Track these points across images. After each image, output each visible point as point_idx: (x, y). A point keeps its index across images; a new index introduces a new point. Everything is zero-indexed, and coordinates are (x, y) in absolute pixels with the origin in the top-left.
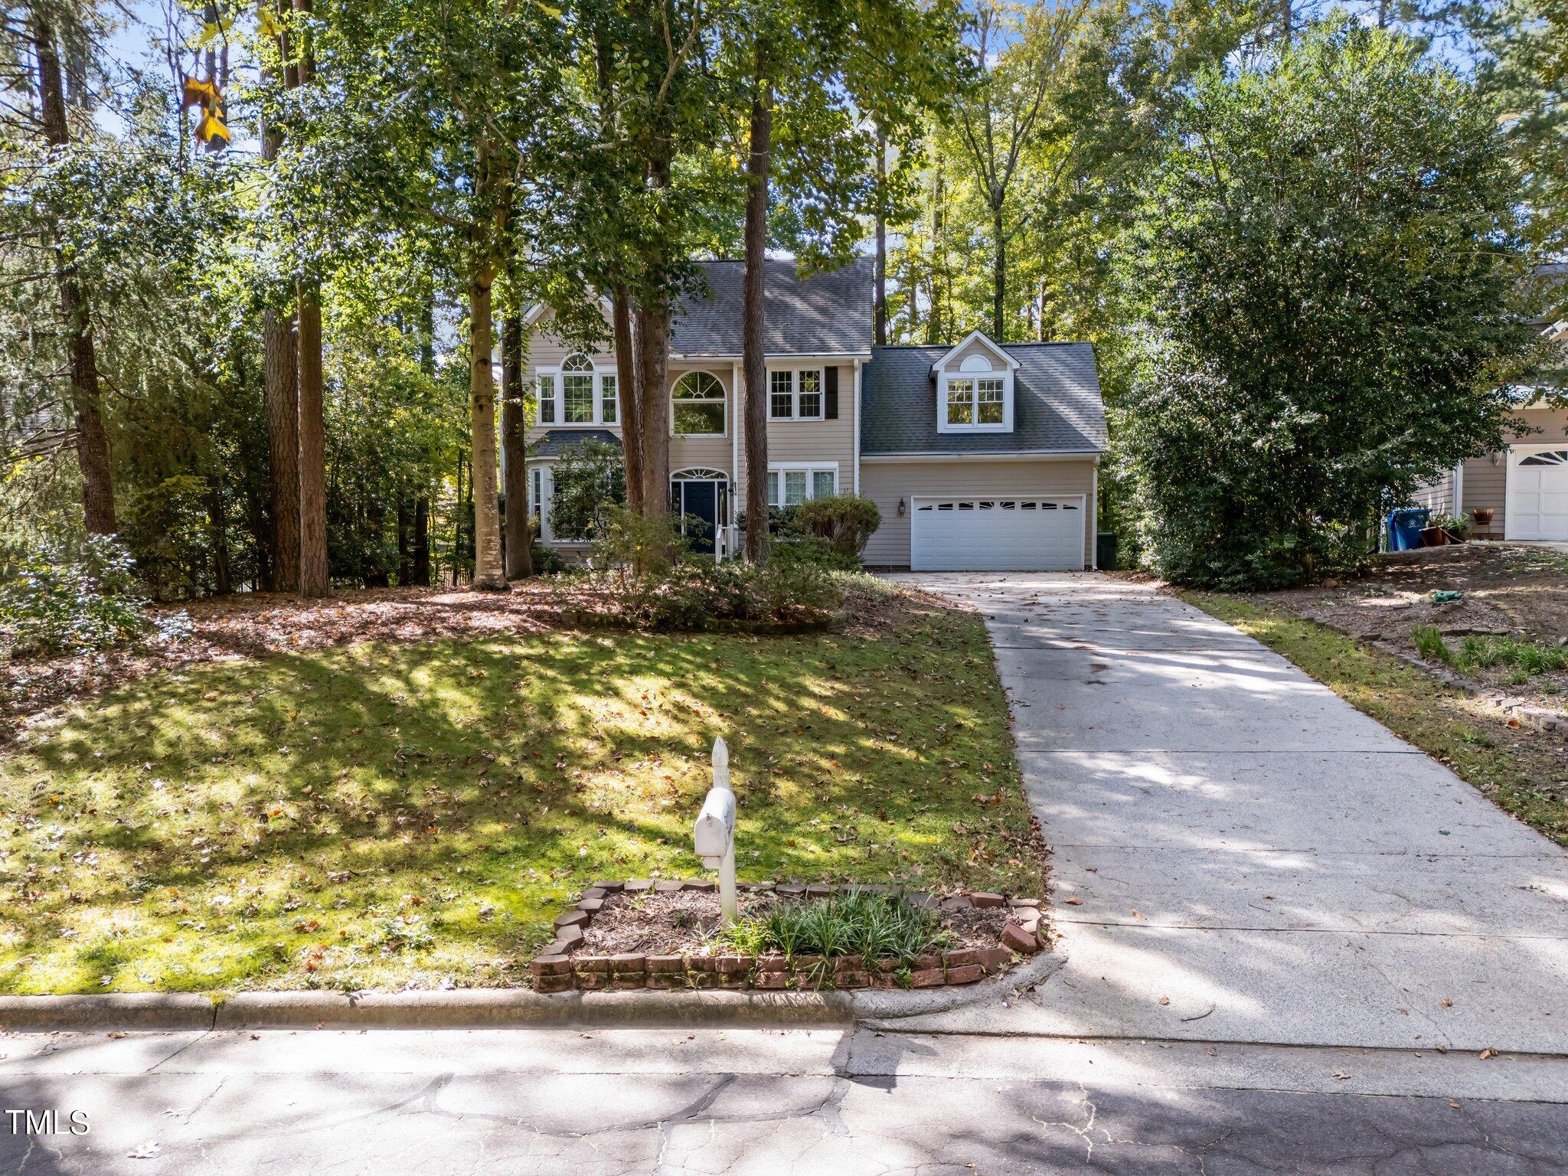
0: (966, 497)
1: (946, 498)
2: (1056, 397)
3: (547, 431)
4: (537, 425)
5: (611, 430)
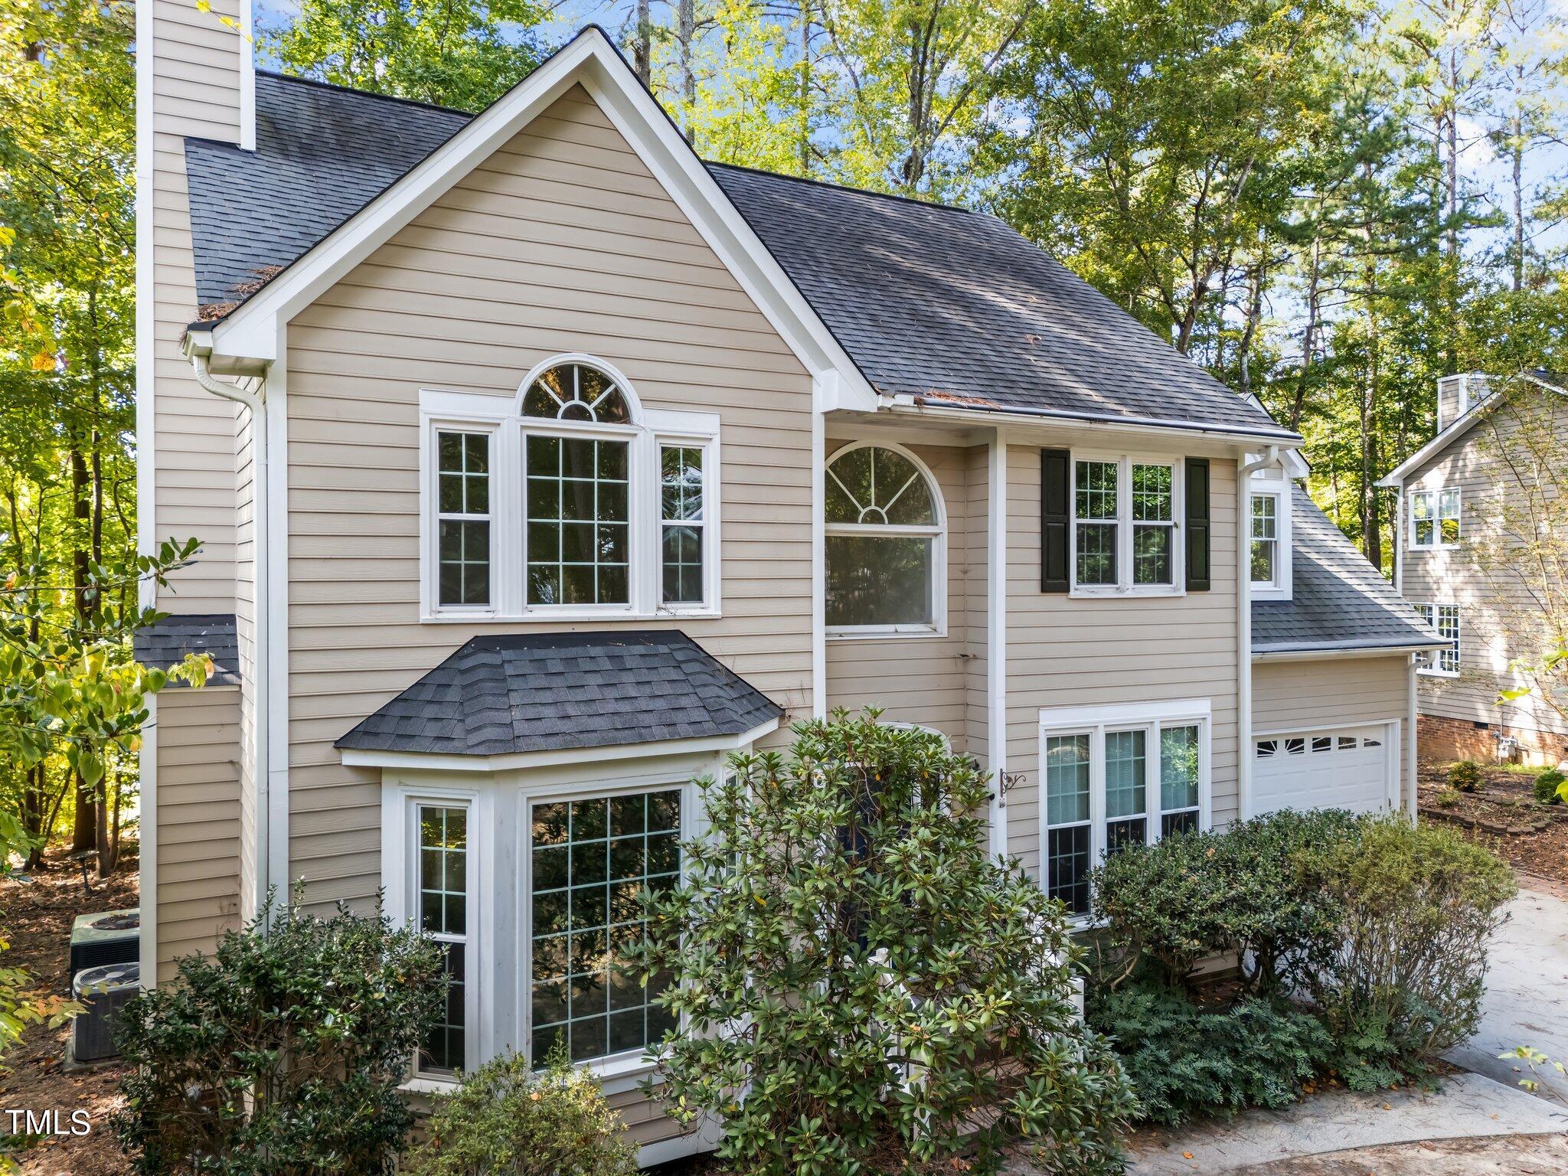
3: (463, 637)
4: (425, 616)
5: (689, 631)
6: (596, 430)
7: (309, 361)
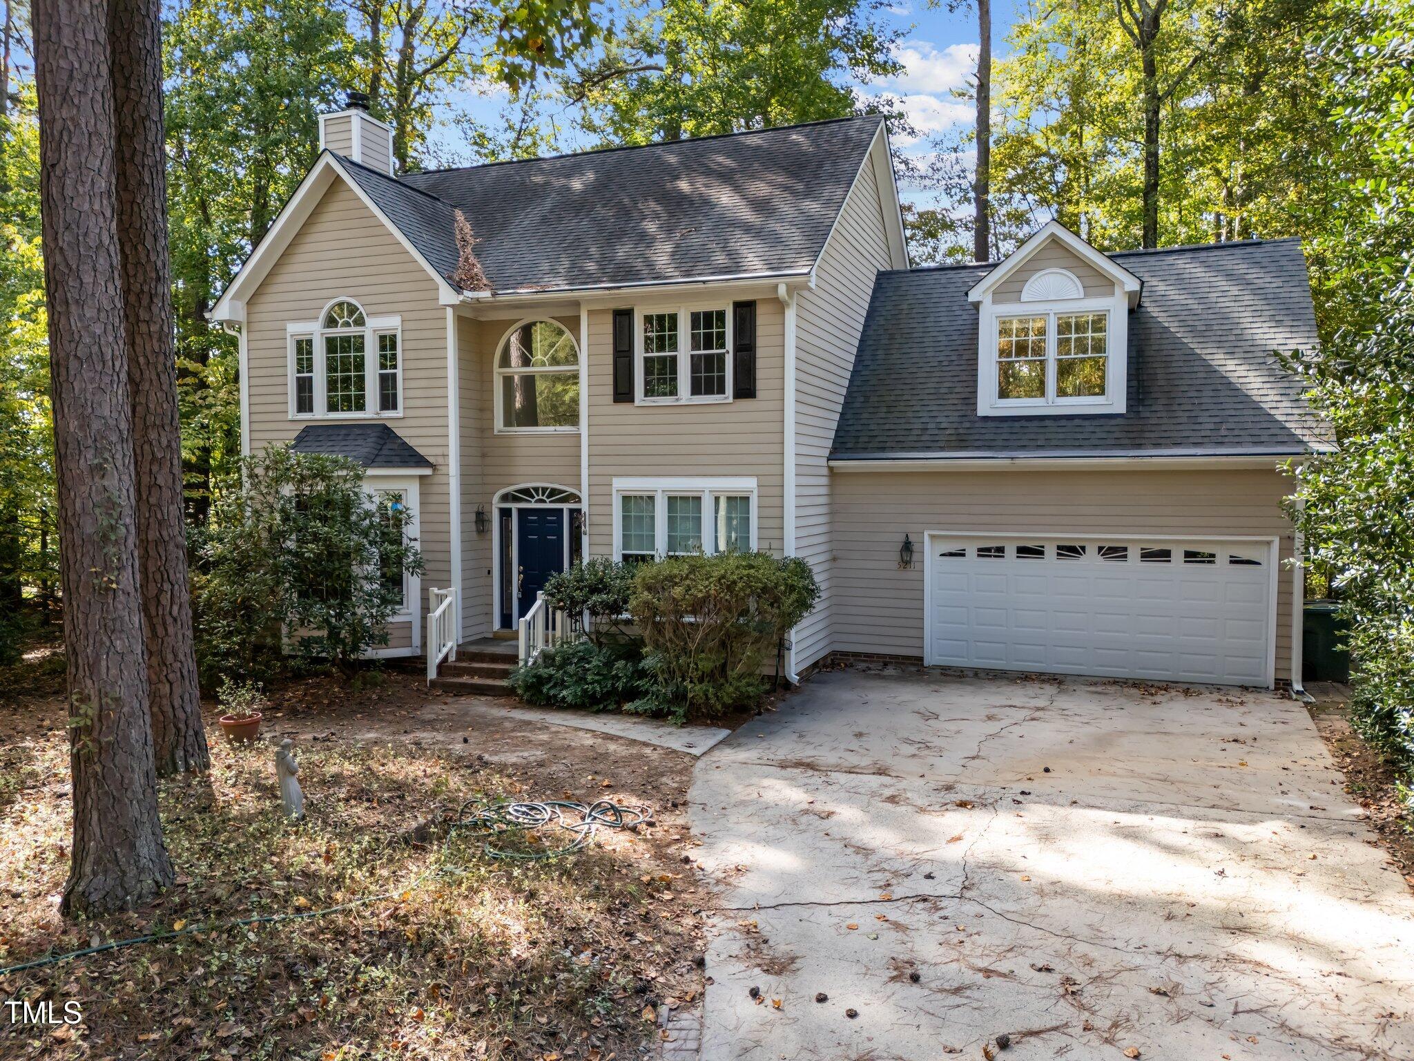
0: (1031, 537)
1: (992, 537)
2: (1220, 344)
3: (302, 426)
4: (290, 417)
5: (389, 424)
6: (353, 331)
7: (255, 317)
